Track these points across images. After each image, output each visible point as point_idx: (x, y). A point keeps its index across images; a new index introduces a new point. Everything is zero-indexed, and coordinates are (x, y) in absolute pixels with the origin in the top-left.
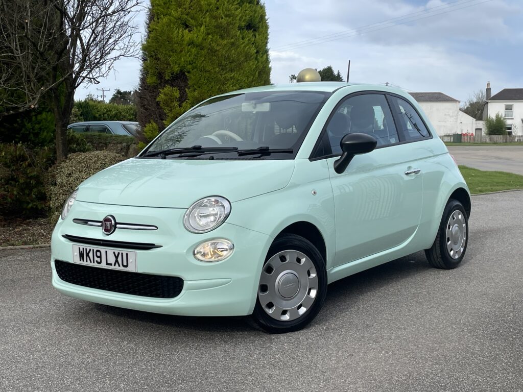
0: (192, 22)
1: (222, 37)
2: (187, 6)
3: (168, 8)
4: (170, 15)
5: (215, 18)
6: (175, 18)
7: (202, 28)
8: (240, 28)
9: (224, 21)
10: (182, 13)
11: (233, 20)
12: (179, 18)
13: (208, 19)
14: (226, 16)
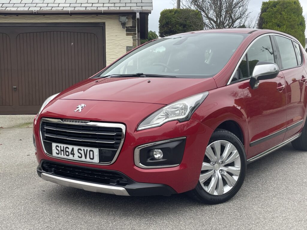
0: (281, 24)
1: (292, 29)
2: (279, 18)
3: (271, 19)
4: (273, 22)
5: (290, 22)
6: (274, 23)
7: (285, 26)
8: (298, 25)
9: (293, 23)
10: (277, 21)
11: (296, 22)
12: (276, 23)
13: (287, 23)
14: (293, 21)
